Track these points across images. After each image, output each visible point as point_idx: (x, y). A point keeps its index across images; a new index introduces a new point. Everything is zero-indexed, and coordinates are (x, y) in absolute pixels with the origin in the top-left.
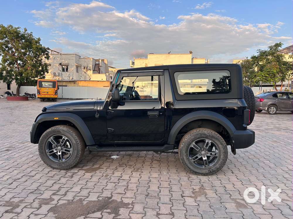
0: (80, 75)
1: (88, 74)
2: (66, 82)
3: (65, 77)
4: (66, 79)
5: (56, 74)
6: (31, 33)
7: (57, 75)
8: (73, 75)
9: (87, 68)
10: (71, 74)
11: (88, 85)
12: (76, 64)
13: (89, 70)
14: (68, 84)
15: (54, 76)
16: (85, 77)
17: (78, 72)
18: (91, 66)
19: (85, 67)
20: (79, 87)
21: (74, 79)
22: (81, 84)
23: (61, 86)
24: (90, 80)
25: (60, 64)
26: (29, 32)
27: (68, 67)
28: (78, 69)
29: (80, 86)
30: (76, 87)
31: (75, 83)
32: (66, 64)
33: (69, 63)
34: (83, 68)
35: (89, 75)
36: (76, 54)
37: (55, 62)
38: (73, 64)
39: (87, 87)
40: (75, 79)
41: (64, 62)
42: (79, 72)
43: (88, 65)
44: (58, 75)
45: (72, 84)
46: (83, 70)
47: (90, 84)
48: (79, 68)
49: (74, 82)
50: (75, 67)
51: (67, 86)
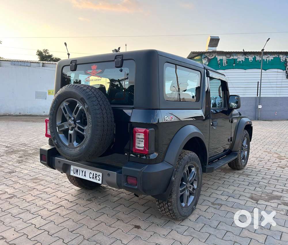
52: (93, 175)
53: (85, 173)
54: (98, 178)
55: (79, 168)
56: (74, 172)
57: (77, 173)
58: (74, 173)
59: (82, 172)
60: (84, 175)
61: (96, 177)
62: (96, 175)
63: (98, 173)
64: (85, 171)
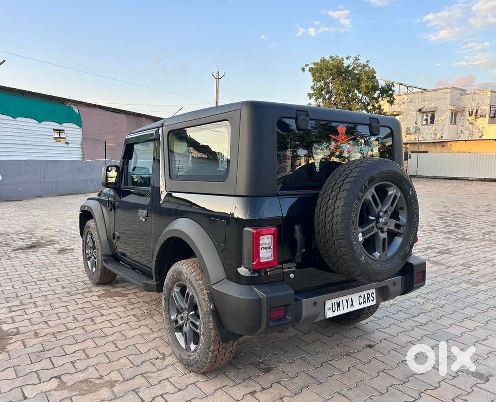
0: (461, 128)
1: (477, 127)
2: (427, 144)
3: (427, 135)
4: (429, 138)
5: (410, 129)
6: (368, 61)
7: (412, 132)
8: (442, 130)
9: (477, 112)
10: (440, 128)
11: (470, 149)
12: (451, 108)
13: (481, 116)
14: (431, 149)
15: (408, 134)
16: (471, 132)
17: (455, 122)
18: (487, 108)
19: (472, 112)
20: (451, 154)
21: (444, 138)
22: (456, 147)
23: (416, 152)
24: (480, 137)
25: (420, 110)
26: (362, 61)
27: (436, 115)
28: (455, 117)
29: (454, 152)
30: (446, 154)
31: (443, 146)
32: (430, 110)
33: (437, 107)
34: (467, 113)
35: (480, 128)
36: (452, 88)
37: (411, 108)
38: (444, 109)
39: (468, 154)
40: (446, 137)
41: (428, 106)
42: (457, 123)
43: (478, 105)
44: (414, 132)
45: (439, 148)
46: (467, 118)
47: (478, 147)
48: (459, 115)
49: (442, 144)
50: (448, 114)
51: (427, 152)
52: (364, 297)
53: (352, 301)
54: (371, 298)
55: (340, 299)
56: (334, 310)
57: (339, 308)
58: (334, 312)
59: (347, 302)
60: (351, 305)
61: (368, 298)
62: (368, 296)
63: (370, 292)
64: (352, 298)
